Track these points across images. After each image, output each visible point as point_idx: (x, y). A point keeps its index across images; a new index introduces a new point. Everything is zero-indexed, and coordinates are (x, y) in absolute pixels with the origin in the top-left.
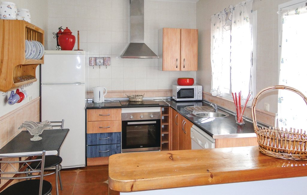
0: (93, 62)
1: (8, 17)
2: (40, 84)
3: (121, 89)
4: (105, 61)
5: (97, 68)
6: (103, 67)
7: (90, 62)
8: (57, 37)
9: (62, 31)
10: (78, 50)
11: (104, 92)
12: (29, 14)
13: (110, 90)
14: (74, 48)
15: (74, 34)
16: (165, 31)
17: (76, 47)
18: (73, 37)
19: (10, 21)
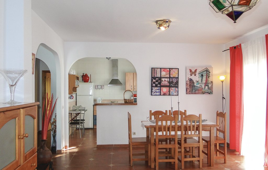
0: (96, 87)
1: (71, 74)
2: (76, 95)
3: (109, 99)
4: (102, 87)
5: (98, 90)
6: (101, 90)
7: (95, 87)
8: (82, 77)
9: (84, 75)
10: (91, 82)
11: (101, 100)
12: (75, 71)
13: (104, 99)
14: (89, 82)
15: (89, 76)
16: (127, 74)
17: (89, 81)
18: (89, 77)
19: (71, 75)
